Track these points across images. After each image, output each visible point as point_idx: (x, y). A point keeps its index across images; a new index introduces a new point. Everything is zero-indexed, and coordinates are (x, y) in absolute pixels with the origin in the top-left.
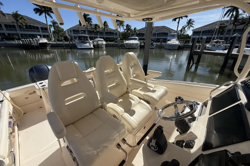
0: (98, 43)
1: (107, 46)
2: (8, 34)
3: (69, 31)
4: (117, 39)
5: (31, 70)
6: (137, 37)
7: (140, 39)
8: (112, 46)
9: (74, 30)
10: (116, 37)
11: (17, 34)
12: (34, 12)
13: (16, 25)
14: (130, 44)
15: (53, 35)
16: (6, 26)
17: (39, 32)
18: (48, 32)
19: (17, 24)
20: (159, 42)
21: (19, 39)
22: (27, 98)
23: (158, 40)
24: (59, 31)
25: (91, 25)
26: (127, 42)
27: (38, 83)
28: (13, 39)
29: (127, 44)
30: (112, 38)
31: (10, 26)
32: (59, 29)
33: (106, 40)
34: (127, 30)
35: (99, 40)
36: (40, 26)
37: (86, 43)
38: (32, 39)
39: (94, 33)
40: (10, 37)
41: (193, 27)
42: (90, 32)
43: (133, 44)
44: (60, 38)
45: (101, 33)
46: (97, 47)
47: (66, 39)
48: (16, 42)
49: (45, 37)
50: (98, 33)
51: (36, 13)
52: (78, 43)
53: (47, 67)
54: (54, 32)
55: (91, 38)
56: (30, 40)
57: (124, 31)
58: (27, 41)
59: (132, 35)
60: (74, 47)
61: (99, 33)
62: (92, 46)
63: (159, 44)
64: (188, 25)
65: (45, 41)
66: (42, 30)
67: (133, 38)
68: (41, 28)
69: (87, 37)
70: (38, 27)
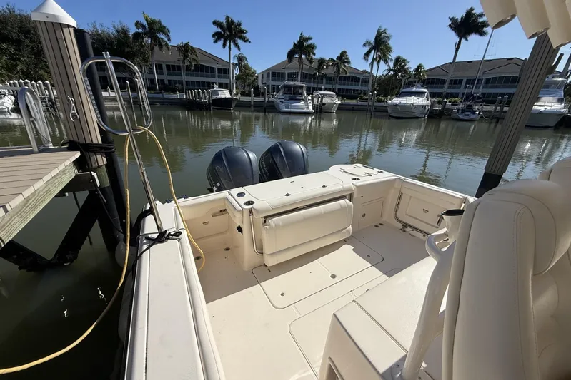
0: (322, 101)
1: (341, 108)
2: (169, 81)
3: (265, 76)
4: (365, 94)
6: (427, 88)
7: (432, 95)
8: (353, 109)
9: (275, 74)
10: (364, 88)
11: (181, 82)
13: (181, 65)
14: (405, 106)
15: (237, 82)
16: (168, 67)
17: (215, 77)
18: (229, 78)
19: (184, 63)
20: (493, 102)
21: (182, 91)
23: (488, 99)
24: (248, 75)
25: (311, 61)
26: (396, 101)
28: (174, 91)
29: (396, 105)
30: (354, 90)
31: (173, 67)
32: (247, 71)
33: (340, 94)
34: (394, 71)
35: (325, 95)
36: (216, 67)
37: (300, 100)
38: (203, 90)
40: (170, 87)
42: (307, 77)
43: (413, 107)
44: (247, 89)
45: (330, 79)
46: (320, 111)
47: (258, 92)
48: (178, 95)
50: (322, 79)
52: (283, 100)
54: (238, 78)
55: (310, 92)
56: (199, 92)
58: (193, 94)
59: (411, 84)
60: (271, 108)
61: (324, 80)
62: (311, 108)
63: (491, 108)
65: (225, 94)
66: (218, 73)
67: (414, 90)
68: (218, 69)
69: (302, 87)
70: (214, 68)
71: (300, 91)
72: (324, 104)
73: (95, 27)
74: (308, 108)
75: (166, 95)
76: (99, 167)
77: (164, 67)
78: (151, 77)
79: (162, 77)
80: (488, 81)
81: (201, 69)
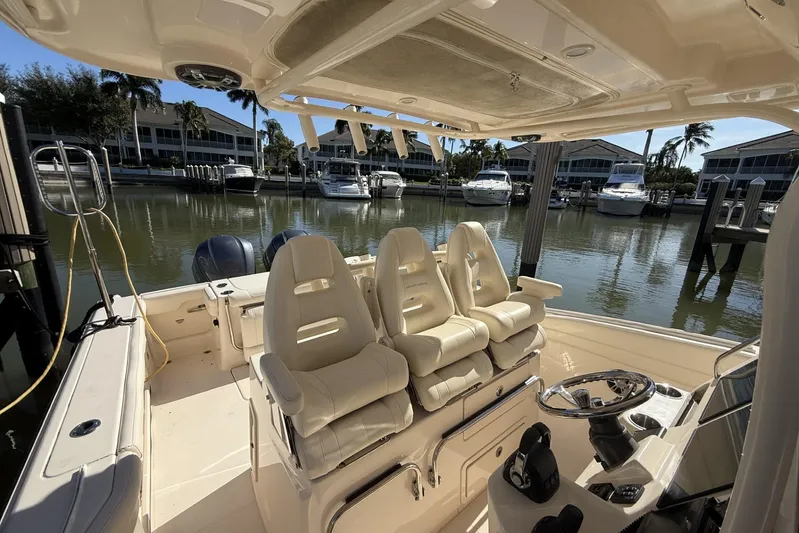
0: (381, 183)
1: (407, 192)
2: (160, 151)
4: (438, 175)
5: (202, 249)
6: (507, 170)
7: (514, 178)
8: (423, 193)
9: (323, 147)
10: (437, 168)
11: (179, 154)
12: (229, 99)
13: (181, 129)
14: (481, 191)
15: (265, 157)
16: (159, 132)
17: (232, 148)
18: (254, 150)
19: (184, 127)
20: (577, 188)
21: (181, 166)
22: (180, 321)
23: (575, 184)
24: (282, 147)
25: (368, 132)
26: (472, 184)
27: (215, 283)
28: (167, 165)
29: (470, 190)
30: (425, 170)
31: (168, 133)
32: (281, 142)
33: (406, 175)
34: (472, 148)
35: (385, 176)
36: (235, 134)
37: (351, 182)
38: (212, 166)
39: (374, 155)
40: (162, 160)
41: (707, 145)
43: (491, 192)
44: (280, 166)
45: (394, 156)
46: (379, 196)
47: (295, 169)
48: (174, 172)
49: (243, 161)
50: (384, 155)
51: (233, 100)
52: (329, 182)
53: (241, 244)
54: (268, 150)
55: (365, 170)
56: (205, 169)
57: (463, 149)
58: (196, 170)
59: (489, 165)
60: (314, 191)
61: (387, 156)
62: (367, 193)
63: (575, 194)
64: (688, 138)
65: (246, 172)
66: (239, 143)
67: (492, 172)
68: (238, 138)
69: (354, 165)
70: (231, 137)
71: (353, 170)
72: (385, 188)
73: (37, 71)
74: (362, 192)
75: (154, 172)
76: (23, 263)
77: (153, 133)
78: (130, 145)
79: (148, 146)
80: (574, 163)
81: (212, 137)
